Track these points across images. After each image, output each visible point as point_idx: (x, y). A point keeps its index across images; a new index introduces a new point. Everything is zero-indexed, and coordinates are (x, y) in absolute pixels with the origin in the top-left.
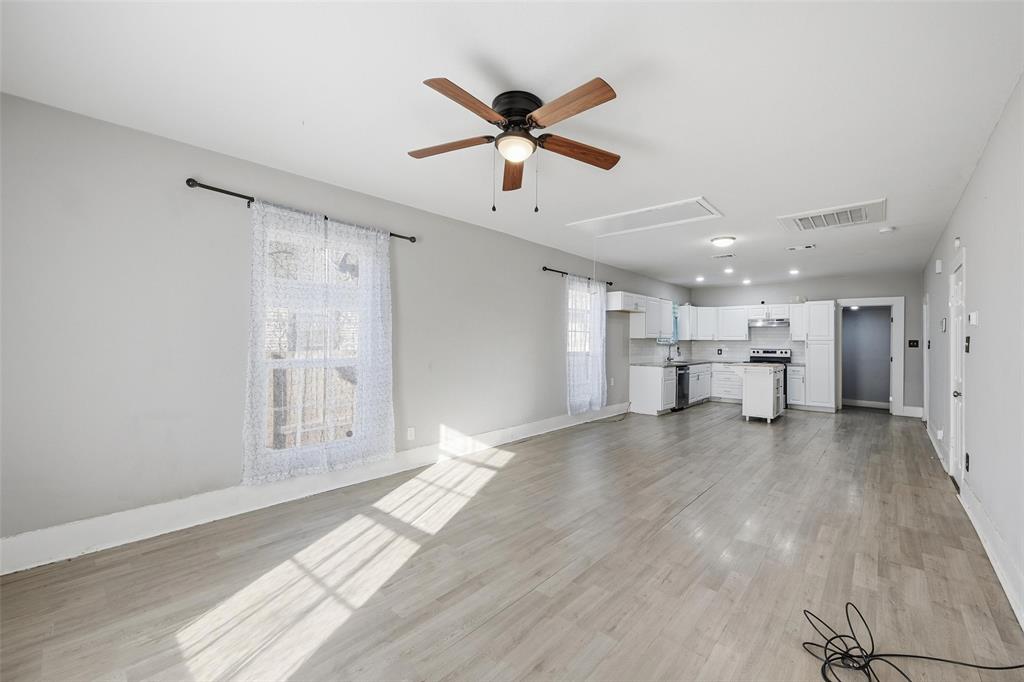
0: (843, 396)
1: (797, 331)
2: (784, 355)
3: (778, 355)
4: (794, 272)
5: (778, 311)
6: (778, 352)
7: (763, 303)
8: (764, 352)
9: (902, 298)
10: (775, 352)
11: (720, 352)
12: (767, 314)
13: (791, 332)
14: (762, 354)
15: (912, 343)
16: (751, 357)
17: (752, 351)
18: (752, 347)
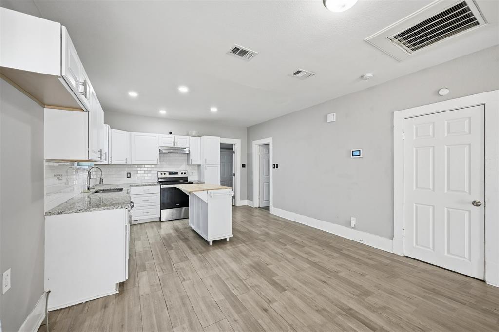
1: (195, 159)
2: (183, 176)
3: (179, 175)
4: (214, 110)
5: (181, 141)
6: (180, 173)
7: (170, 133)
8: (170, 174)
9: (240, 140)
10: (177, 173)
11: (129, 175)
12: (174, 142)
13: (191, 158)
14: (167, 176)
15: (243, 166)
16: (159, 178)
17: (160, 173)
18: (159, 170)
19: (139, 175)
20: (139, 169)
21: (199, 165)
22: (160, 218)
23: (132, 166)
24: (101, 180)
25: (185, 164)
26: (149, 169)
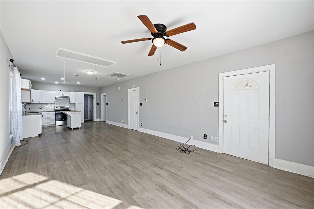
0: (85, 119)
1: (72, 101)
2: (67, 108)
3: (65, 108)
4: (78, 83)
5: (66, 94)
6: (65, 107)
7: (61, 91)
8: (60, 107)
9: (96, 93)
10: (64, 107)
11: (41, 108)
12: (62, 95)
13: (70, 101)
14: (59, 108)
15: (98, 104)
16: (55, 109)
17: (55, 107)
18: (55, 105)
19: (46, 108)
20: (46, 105)
21: (75, 104)
22: (55, 125)
23: (42, 104)
24: (30, 109)
25: (68, 103)
26: (51, 105)
